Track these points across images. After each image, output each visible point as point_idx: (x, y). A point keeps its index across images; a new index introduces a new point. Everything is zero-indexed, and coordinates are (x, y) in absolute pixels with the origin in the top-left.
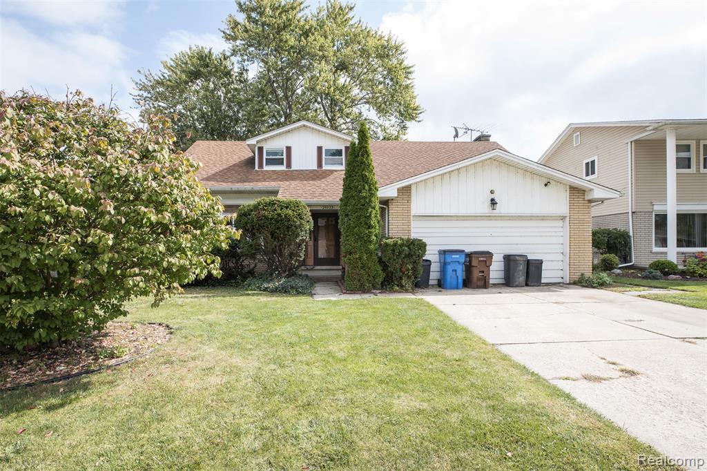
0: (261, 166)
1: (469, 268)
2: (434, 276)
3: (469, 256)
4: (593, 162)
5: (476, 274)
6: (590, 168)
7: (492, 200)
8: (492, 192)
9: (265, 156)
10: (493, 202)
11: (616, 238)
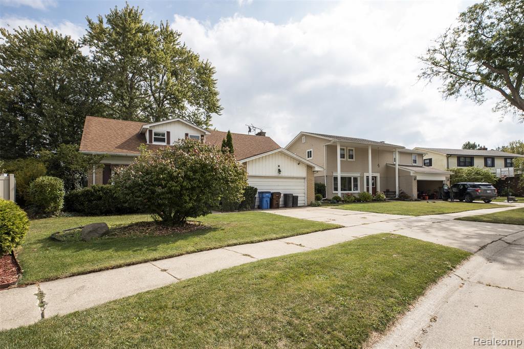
0: (151, 141)
1: (271, 200)
2: (257, 204)
3: (272, 194)
4: (311, 151)
5: (275, 202)
6: (310, 154)
7: (279, 170)
8: (279, 166)
9: (153, 136)
10: (279, 171)
11: (321, 187)
